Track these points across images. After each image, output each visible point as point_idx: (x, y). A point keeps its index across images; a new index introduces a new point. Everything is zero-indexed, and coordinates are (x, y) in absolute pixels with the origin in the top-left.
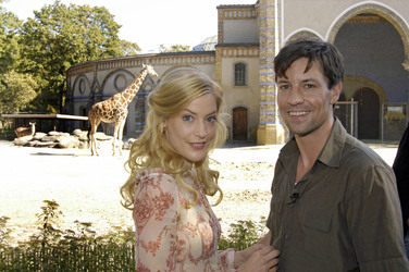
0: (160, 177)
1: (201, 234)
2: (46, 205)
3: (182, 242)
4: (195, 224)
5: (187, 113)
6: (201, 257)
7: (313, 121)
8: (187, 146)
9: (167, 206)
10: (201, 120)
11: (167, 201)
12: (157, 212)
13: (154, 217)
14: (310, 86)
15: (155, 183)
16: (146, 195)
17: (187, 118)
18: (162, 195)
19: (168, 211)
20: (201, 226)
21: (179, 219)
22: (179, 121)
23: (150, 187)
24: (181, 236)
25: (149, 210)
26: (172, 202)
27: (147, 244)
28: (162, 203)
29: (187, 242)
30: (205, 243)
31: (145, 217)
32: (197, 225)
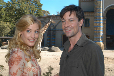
0: (18, 51)
1: (33, 70)
4: (30, 67)
5: (28, 29)
7: (73, 32)
8: (28, 40)
9: (20, 60)
10: (33, 32)
11: (20, 58)
12: (16, 62)
13: (15, 64)
15: (16, 53)
16: (13, 57)
17: (28, 31)
18: (18, 56)
19: (20, 62)
20: (33, 68)
21: (24, 65)
22: (25, 32)
23: (14, 54)
24: (25, 71)
25: (14, 62)
26: (22, 59)
27: (12, 73)
28: (18, 59)
29: (27, 73)
30: (34, 74)
31: (12, 64)
32: (31, 67)
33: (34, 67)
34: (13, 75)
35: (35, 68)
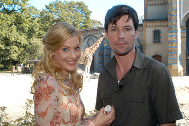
0: (47, 78)
1: (70, 109)
2: (28, 102)
3: (59, 113)
5: (65, 47)
6: (69, 122)
8: (65, 62)
9: (50, 93)
10: (72, 50)
11: (51, 90)
12: (45, 96)
13: (44, 98)
14: (128, 29)
15: (45, 81)
16: (40, 87)
17: (64, 49)
18: (48, 87)
19: (51, 95)
20: (70, 105)
21: (58, 100)
22: (61, 51)
23: (42, 83)
24: (59, 109)
25: (41, 95)
26: (54, 90)
27: (40, 113)
28: (48, 91)
29: (62, 113)
30: (72, 114)
31: (39, 99)
32: (67, 104)
33: (73, 104)
34: (42, 115)
35: (74, 106)
